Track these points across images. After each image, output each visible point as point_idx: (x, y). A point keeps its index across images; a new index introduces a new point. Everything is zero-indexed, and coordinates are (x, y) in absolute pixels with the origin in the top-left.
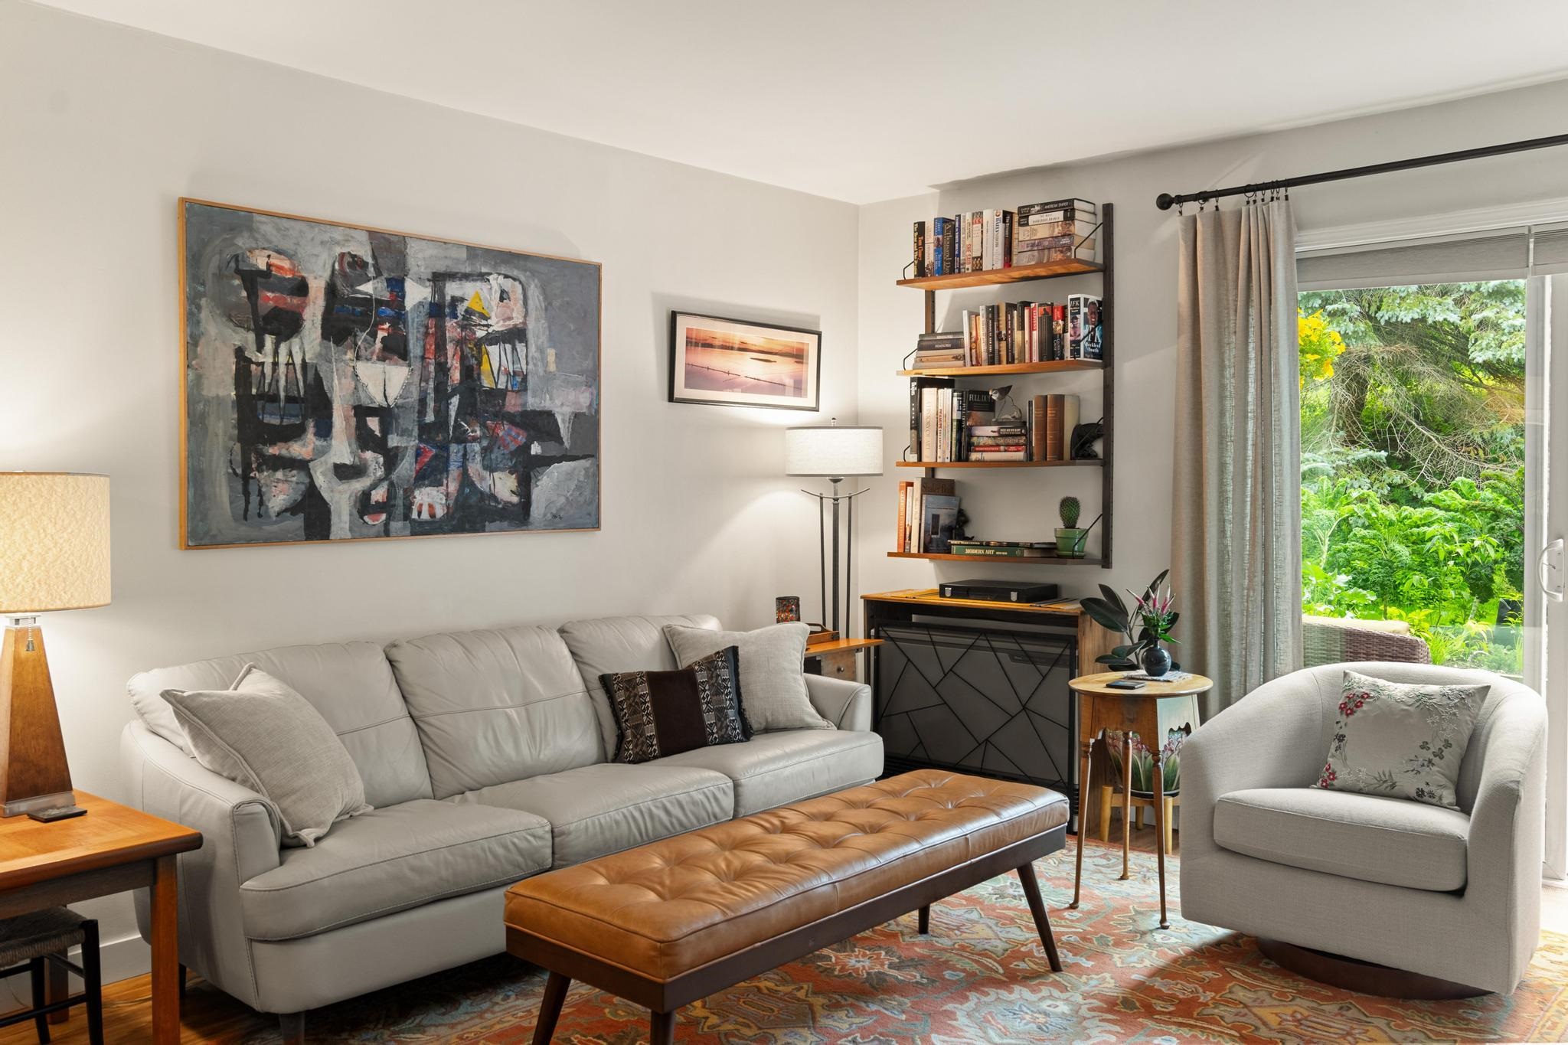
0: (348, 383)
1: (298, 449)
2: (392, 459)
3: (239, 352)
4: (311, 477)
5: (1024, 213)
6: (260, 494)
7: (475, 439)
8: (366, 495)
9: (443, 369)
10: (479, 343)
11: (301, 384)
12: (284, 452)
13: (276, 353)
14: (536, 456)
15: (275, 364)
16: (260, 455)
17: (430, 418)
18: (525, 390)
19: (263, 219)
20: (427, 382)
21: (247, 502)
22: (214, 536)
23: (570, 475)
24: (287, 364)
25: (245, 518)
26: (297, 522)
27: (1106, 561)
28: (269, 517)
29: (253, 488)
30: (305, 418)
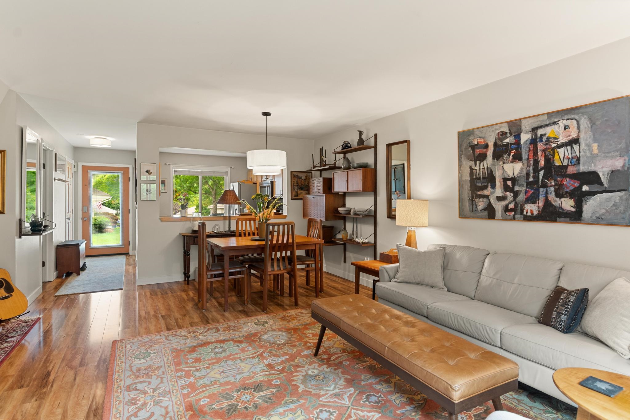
0: (501, 171)
1: (486, 192)
2: (516, 194)
3: (471, 167)
4: (489, 200)
6: (476, 205)
7: (551, 186)
8: (507, 206)
9: (536, 162)
10: (553, 149)
11: (487, 174)
12: (482, 193)
13: (480, 166)
14: (586, 191)
15: (480, 169)
16: (476, 194)
17: (531, 179)
18: (579, 163)
19: (476, 130)
20: (530, 167)
21: (473, 207)
22: (465, 215)
23: (608, 200)
24: (483, 168)
25: (472, 211)
26: (486, 213)
28: (478, 211)
29: (474, 203)
30: (488, 183)
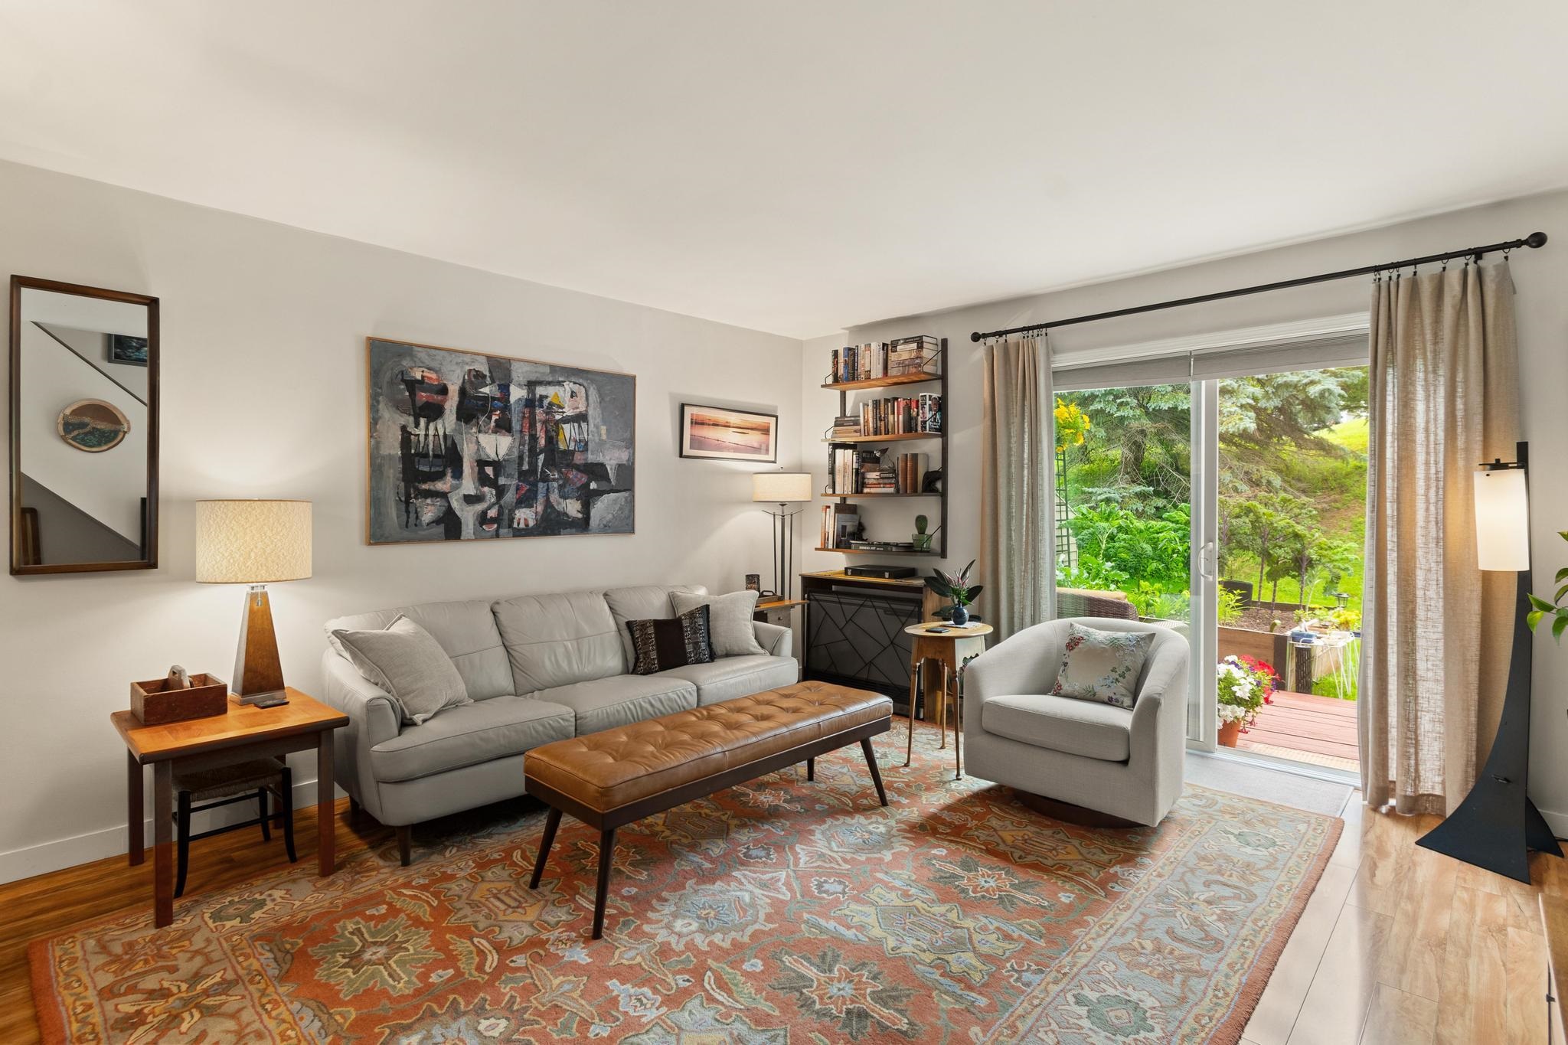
0: (473, 447)
1: (440, 486)
2: (501, 492)
3: (404, 428)
4: (449, 502)
5: (895, 344)
6: (416, 512)
7: (554, 480)
8: (484, 513)
9: (534, 438)
10: (557, 423)
11: (443, 447)
12: (432, 488)
13: (427, 429)
14: (594, 490)
15: (427, 435)
16: (417, 489)
17: (526, 467)
18: (587, 450)
19: (420, 349)
20: (524, 446)
21: (408, 517)
22: (387, 538)
23: (615, 501)
24: (434, 435)
25: (407, 527)
26: (441, 529)
27: (943, 554)
28: (422, 526)
29: (412, 509)
30: (445, 467)
